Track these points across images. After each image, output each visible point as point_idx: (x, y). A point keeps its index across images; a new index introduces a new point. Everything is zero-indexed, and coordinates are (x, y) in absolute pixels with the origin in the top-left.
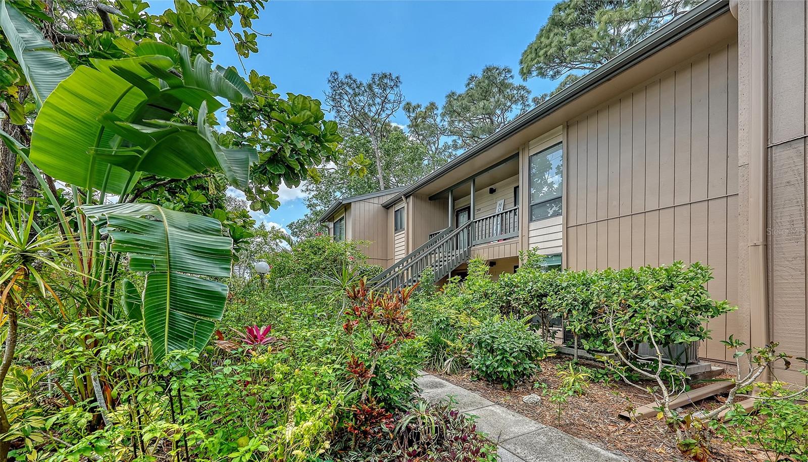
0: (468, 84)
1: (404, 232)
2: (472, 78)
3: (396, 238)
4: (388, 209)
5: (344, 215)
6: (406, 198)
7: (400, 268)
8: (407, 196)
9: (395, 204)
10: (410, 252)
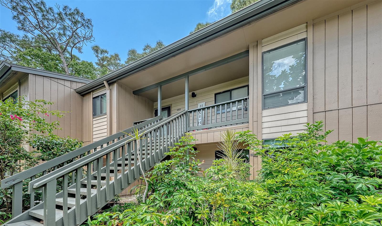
0: (145, 50)
1: (106, 116)
2: (148, 47)
3: (94, 122)
4: (83, 96)
5: (18, 89)
6: (110, 84)
7: (98, 150)
8: (111, 82)
9: (93, 91)
10: (114, 132)
